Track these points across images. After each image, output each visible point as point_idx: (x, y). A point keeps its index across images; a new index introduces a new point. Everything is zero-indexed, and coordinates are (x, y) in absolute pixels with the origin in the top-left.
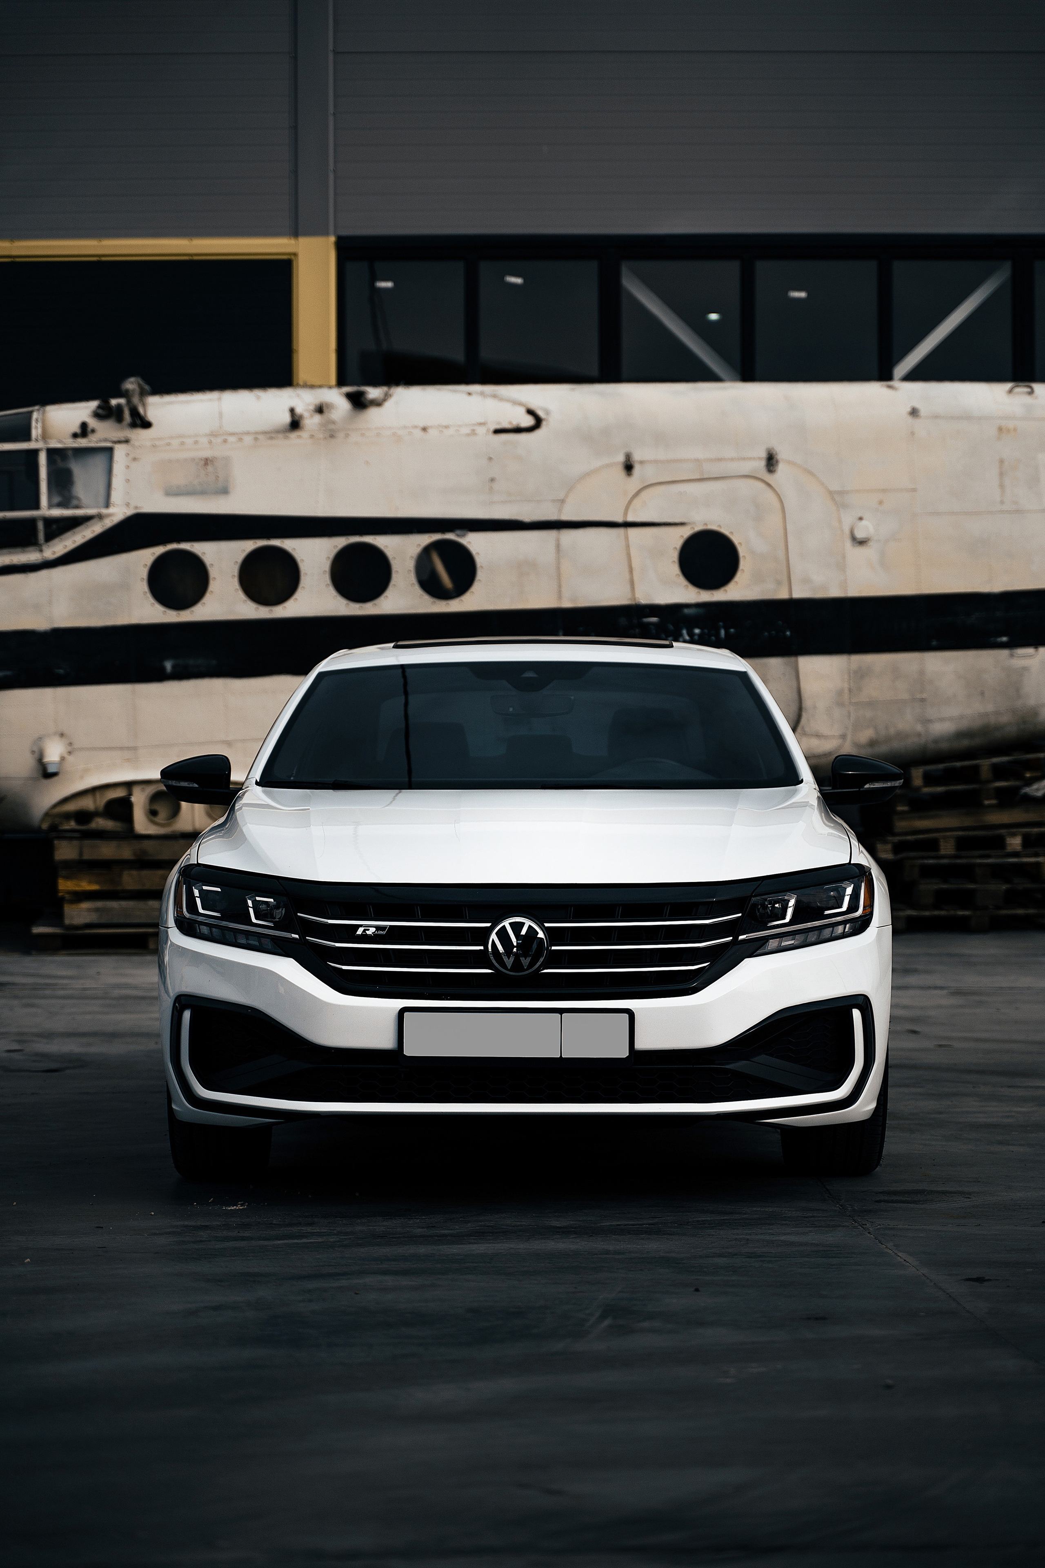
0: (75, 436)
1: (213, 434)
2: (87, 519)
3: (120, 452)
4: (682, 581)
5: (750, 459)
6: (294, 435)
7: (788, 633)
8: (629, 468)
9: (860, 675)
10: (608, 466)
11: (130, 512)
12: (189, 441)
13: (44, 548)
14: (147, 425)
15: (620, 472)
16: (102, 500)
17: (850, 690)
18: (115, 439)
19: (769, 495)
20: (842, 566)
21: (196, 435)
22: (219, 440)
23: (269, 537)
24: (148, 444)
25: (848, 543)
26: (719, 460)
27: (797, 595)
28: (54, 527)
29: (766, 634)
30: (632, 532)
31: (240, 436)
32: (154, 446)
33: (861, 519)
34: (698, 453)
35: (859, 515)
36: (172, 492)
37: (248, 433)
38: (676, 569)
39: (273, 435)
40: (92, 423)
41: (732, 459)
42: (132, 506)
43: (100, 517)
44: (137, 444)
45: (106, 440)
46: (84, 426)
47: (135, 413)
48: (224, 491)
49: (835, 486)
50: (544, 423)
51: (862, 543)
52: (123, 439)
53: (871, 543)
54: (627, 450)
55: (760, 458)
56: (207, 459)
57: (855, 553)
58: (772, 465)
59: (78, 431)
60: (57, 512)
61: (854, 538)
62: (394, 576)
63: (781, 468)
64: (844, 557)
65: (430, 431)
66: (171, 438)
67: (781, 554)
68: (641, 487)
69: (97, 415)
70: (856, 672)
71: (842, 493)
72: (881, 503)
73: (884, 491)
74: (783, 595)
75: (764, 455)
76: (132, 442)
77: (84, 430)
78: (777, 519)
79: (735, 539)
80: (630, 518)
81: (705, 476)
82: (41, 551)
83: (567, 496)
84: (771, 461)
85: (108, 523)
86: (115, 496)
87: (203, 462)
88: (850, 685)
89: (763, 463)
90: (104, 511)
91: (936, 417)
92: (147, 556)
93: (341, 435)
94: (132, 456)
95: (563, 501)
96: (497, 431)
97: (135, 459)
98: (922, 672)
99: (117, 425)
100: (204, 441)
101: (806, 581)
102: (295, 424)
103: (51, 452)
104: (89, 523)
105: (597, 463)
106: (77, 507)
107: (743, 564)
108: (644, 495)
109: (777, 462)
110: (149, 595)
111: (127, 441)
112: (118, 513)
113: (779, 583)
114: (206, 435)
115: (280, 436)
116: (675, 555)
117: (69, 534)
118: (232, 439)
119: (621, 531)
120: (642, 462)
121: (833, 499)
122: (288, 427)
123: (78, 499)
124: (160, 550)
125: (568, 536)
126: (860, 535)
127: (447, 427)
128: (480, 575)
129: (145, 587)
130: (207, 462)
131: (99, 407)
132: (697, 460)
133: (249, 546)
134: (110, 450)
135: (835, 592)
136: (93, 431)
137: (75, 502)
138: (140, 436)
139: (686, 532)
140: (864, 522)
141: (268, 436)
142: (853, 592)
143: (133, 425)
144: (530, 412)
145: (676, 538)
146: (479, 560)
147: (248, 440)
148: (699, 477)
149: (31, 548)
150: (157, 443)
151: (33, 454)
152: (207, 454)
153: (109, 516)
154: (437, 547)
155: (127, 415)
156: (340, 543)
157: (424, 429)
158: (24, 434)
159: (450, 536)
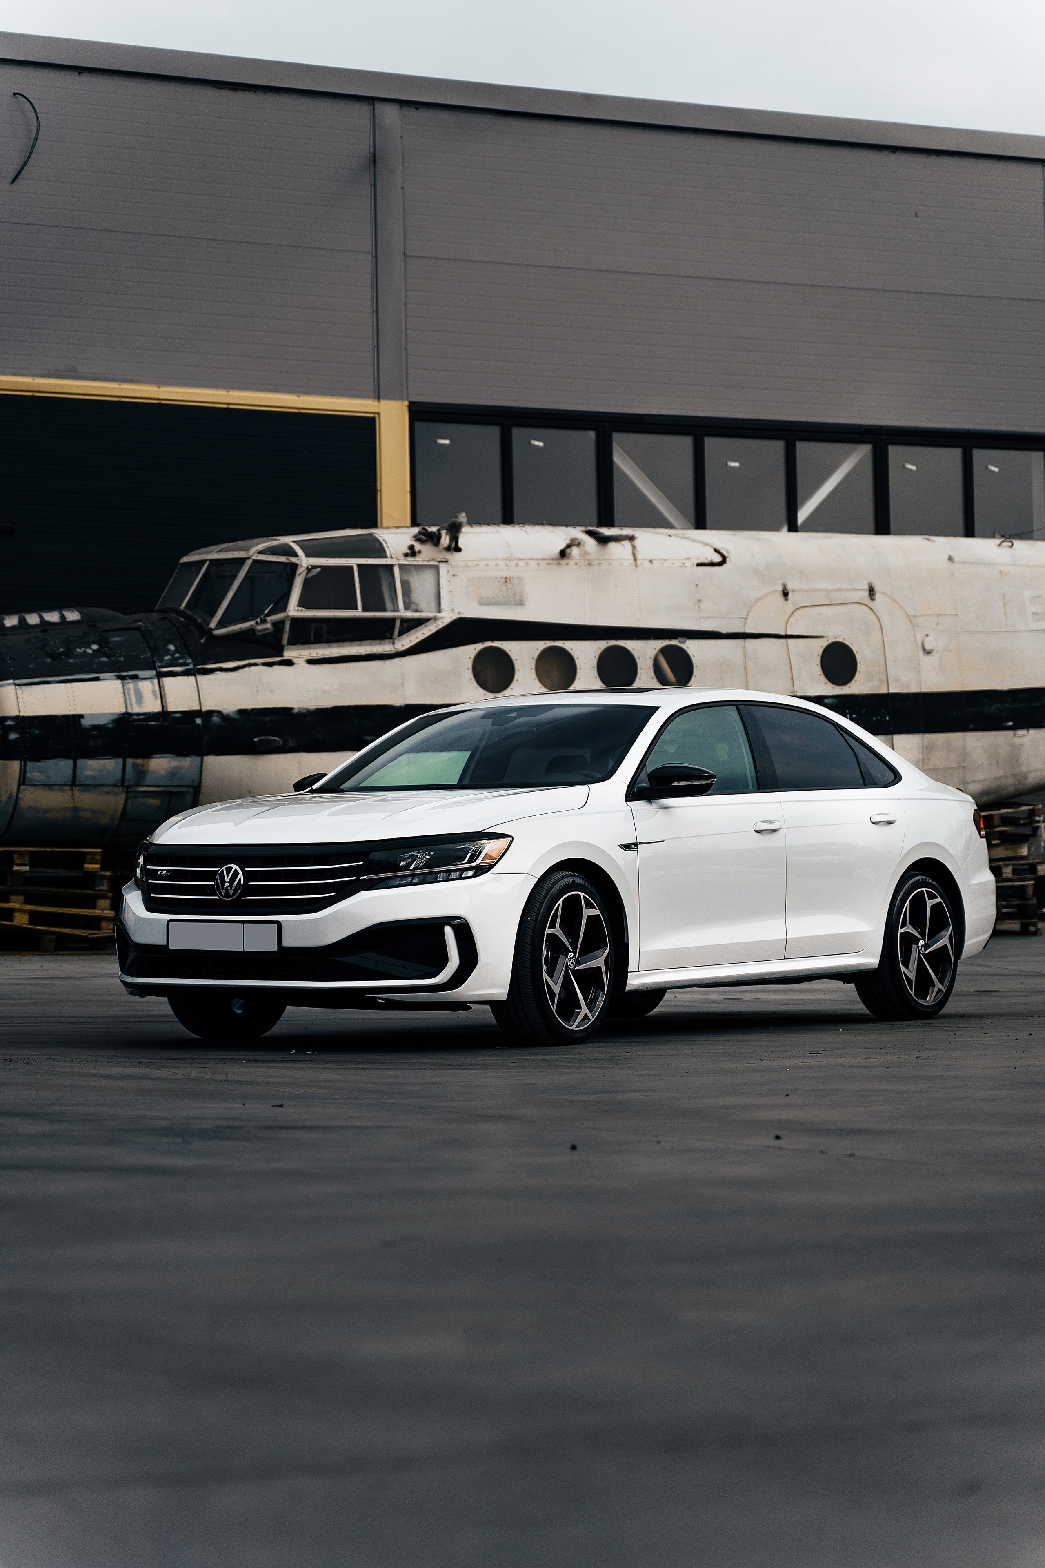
0: (406, 555)
1: (508, 559)
2: (427, 620)
3: (443, 568)
4: (823, 678)
5: (859, 590)
6: (563, 562)
7: (888, 718)
8: (785, 594)
9: (928, 749)
10: (771, 593)
11: (455, 617)
12: (492, 563)
13: (396, 641)
14: (458, 550)
15: (780, 596)
16: (433, 606)
17: (923, 760)
18: (439, 560)
19: (873, 616)
20: (918, 670)
21: (496, 560)
22: (513, 563)
23: (554, 640)
24: (463, 564)
25: (921, 652)
26: (841, 590)
27: (892, 691)
28: (405, 625)
29: (875, 719)
30: (790, 641)
31: (527, 561)
32: (467, 566)
33: (927, 635)
34: (825, 585)
35: (926, 633)
36: (483, 603)
37: (532, 559)
38: (818, 670)
39: (550, 562)
40: (418, 546)
41: (849, 590)
42: (456, 611)
43: (435, 619)
44: (454, 564)
45: (433, 560)
46: (411, 547)
48: (521, 604)
49: (910, 612)
50: (728, 560)
51: (928, 652)
52: (444, 560)
53: (933, 653)
54: (784, 581)
55: (866, 590)
56: (506, 578)
57: (926, 660)
58: (873, 595)
59: (409, 552)
60: (409, 614)
61: (924, 649)
62: (639, 671)
63: (878, 596)
64: (919, 663)
65: (654, 562)
66: (478, 560)
67: (882, 660)
68: (794, 609)
69: (417, 538)
70: (927, 747)
71: (915, 616)
72: (938, 624)
73: (939, 615)
74: (884, 690)
75: (867, 588)
76: (450, 562)
77: (412, 552)
78: (877, 634)
79: (854, 649)
80: (789, 633)
81: (832, 603)
82: (393, 644)
83: (748, 615)
84: (872, 591)
85: (441, 624)
87: (503, 581)
88: (923, 757)
89: (867, 593)
90: (439, 615)
91: (964, 563)
92: (470, 651)
93: (595, 563)
94: (451, 573)
95: (746, 618)
96: (699, 565)
97: (454, 575)
98: (964, 747)
99: (434, 548)
100: (502, 564)
101: (897, 680)
102: (563, 554)
103: (401, 566)
104: (427, 624)
105: (765, 591)
106: (416, 611)
107: (860, 667)
108: (795, 613)
109: (876, 593)
110: (473, 681)
111: (446, 561)
112: (447, 617)
113: (881, 681)
114: (503, 559)
115: (555, 562)
116: (818, 660)
117: (414, 631)
118: (521, 563)
119: (784, 641)
120: (793, 591)
121: (910, 621)
122: (559, 556)
123: (417, 604)
124: (479, 646)
125: (751, 643)
126: (928, 647)
127: (667, 559)
128: (696, 672)
129: (469, 674)
130: (506, 580)
131: (420, 533)
132: (827, 590)
133: (540, 646)
134: (437, 567)
135: (914, 689)
136: (419, 552)
137: (413, 607)
138: (456, 558)
139: (824, 643)
140: (929, 637)
141: (546, 562)
142: (925, 689)
143: (448, 549)
144: (716, 551)
145: (817, 647)
146: (695, 661)
147: (533, 564)
148: (829, 603)
149: (387, 641)
150: (469, 564)
151: (390, 567)
152: (506, 574)
153: (441, 618)
154: (664, 651)
155: (445, 540)
156: (603, 645)
157: (651, 561)
158: (381, 553)
159: (675, 642)
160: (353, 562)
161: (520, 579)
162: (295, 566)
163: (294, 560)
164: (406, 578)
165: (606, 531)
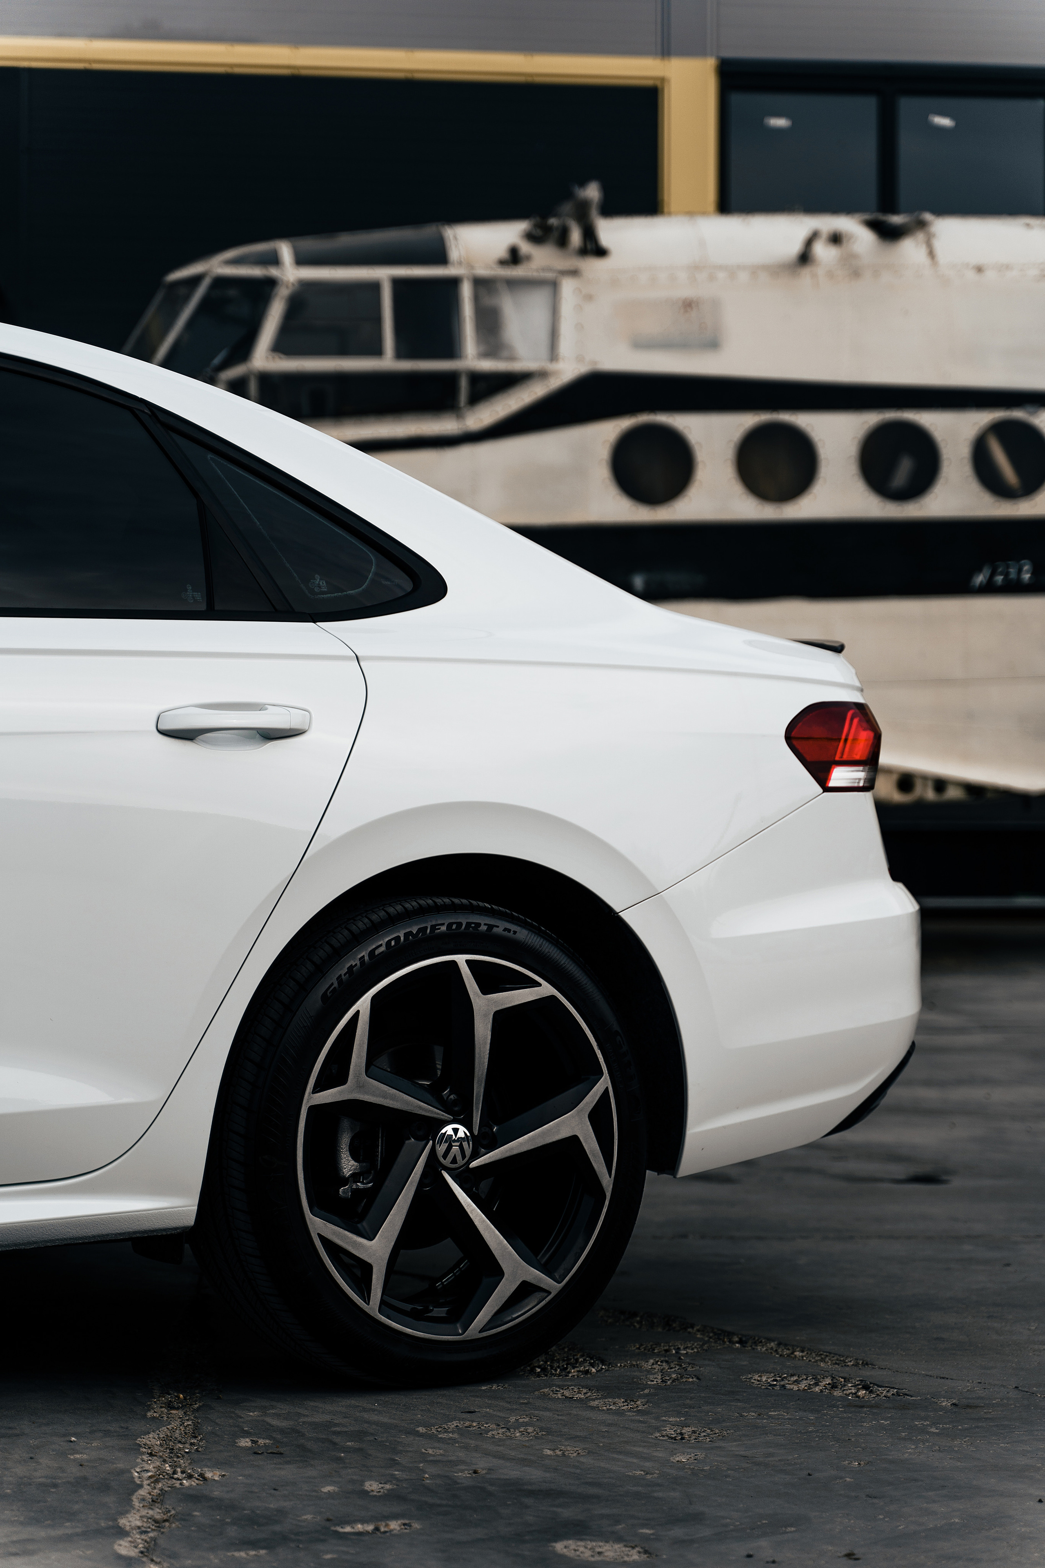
0: (502, 263)
1: (695, 268)
2: (527, 376)
3: (568, 287)
6: (802, 274)
11: (583, 369)
12: (663, 276)
13: (466, 414)
14: (601, 252)
16: (544, 350)
18: (559, 270)
21: (673, 268)
22: (704, 275)
23: (775, 409)
24: (606, 277)
28: (480, 385)
31: (732, 271)
32: (614, 282)
36: (641, 344)
37: (741, 267)
39: (779, 271)
40: (525, 248)
42: (587, 361)
43: (542, 375)
44: (589, 277)
45: (549, 269)
46: (514, 250)
47: (589, 234)
48: (713, 344)
52: (570, 270)
56: (688, 301)
59: (506, 256)
60: (487, 365)
62: (944, 468)
65: (986, 271)
66: (638, 270)
69: (531, 237)
76: (583, 275)
77: (514, 257)
82: (461, 419)
85: (555, 383)
86: (565, 346)
87: (681, 305)
90: (552, 366)
92: (609, 431)
93: (869, 274)
94: (583, 294)
97: (589, 298)
100: (683, 276)
102: (805, 258)
103: (480, 283)
104: (528, 382)
106: (510, 361)
110: (612, 484)
111: (574, 273)
112: (569, 368)
114: (686, 268)
115: (787, 271)
117: (500, 397)
118: (721, 275)
122: (795, 261)
123: (512, 350)
124: (627, 423)
127: (1008, 267)
129: (606, 472)
130: (688, 305)
131: (534, 228)
133: (747, 421)
134: (556, 284)
136: (528, 258)
137: (505, 353)
138: (593, 266)
141: (769, 271)
143: (584, 252)
147: (743, 277)
149: (448, 414)
150: (619, 278)
151: (454, 283)
152: (686, 292)
153: (555, 373)
154: (998, 429)
155: (576, 237)
156: (871, 419)
157: (979, 269)
158: (440, 257)
159: (1018, 414)
160: (384, 274)
161: (716, 304)
162: (271, 283)
163: (273, 272)
164: (488, 301)
165: (897, 219)
